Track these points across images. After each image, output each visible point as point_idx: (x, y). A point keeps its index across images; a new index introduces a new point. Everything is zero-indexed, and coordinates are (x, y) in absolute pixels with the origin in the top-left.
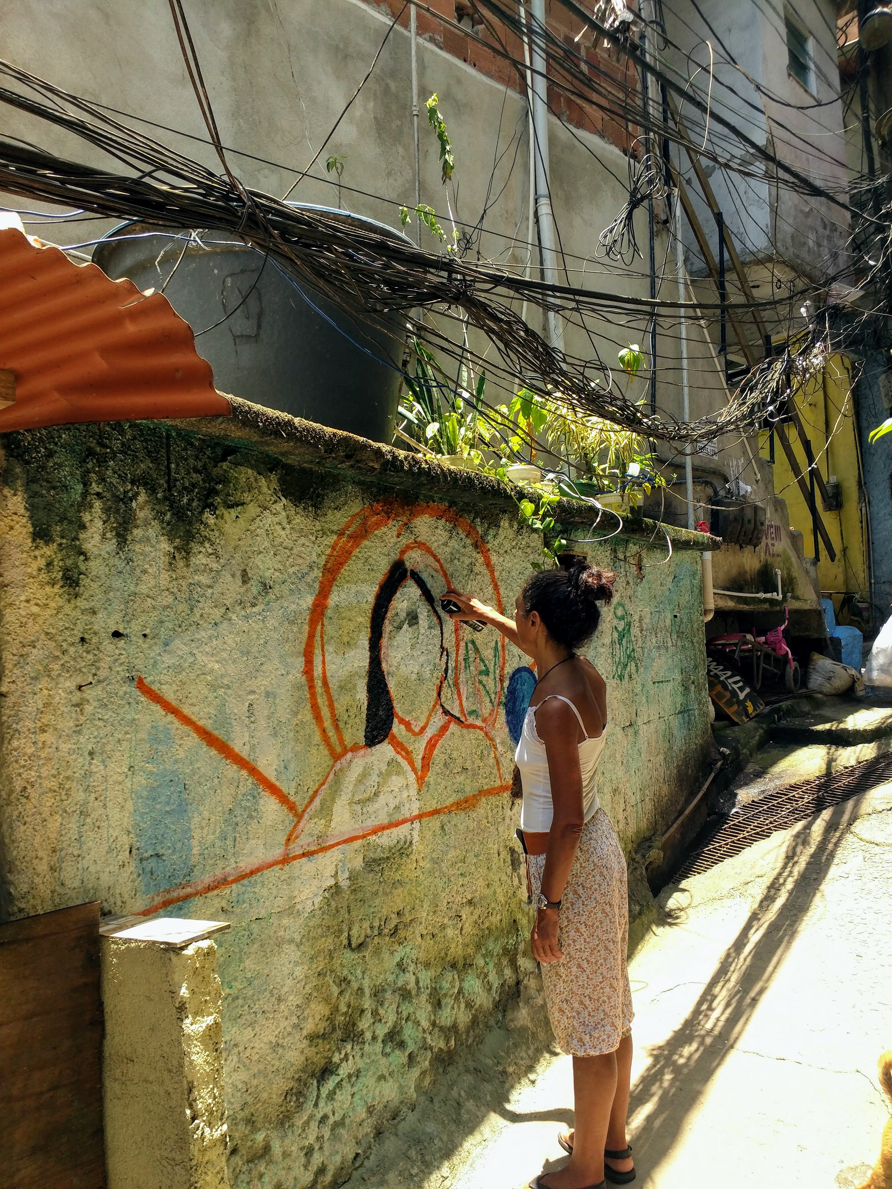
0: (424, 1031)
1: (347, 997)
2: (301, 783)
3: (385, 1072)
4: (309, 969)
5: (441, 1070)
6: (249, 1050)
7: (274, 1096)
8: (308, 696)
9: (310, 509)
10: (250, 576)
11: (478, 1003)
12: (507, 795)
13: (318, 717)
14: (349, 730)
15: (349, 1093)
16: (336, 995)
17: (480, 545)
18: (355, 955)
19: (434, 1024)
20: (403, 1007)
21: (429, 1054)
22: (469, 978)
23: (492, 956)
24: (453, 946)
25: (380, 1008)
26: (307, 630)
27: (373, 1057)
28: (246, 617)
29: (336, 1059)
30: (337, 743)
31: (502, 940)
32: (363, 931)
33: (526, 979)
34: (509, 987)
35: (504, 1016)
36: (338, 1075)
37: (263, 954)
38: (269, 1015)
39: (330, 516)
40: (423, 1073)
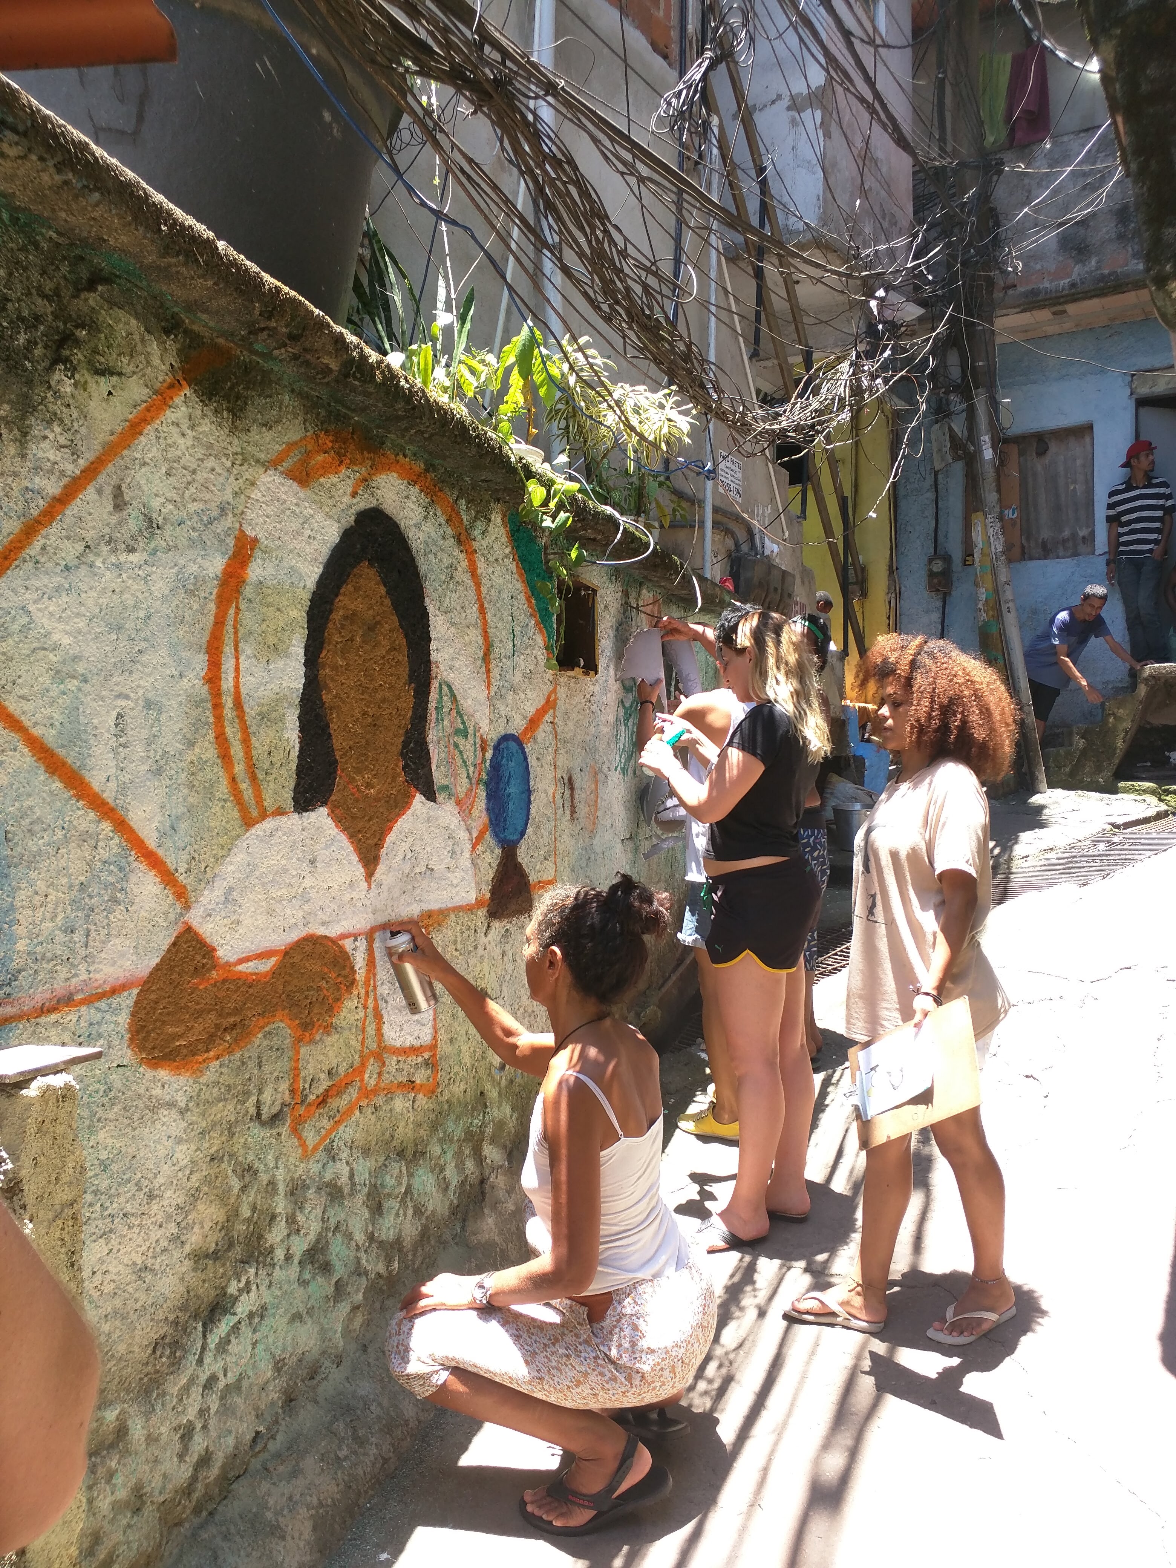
0: (358, 1248)
1: (252, 1194)
2: (197, 856)
3: (302, 1310)
4: (198, 1149)
5: (377, 1305)
6: (99, 1276)
7: (136, 1349)
8: (211, 719)
9: (225, 414)
10: (127, 498)
11: (430, 1208)
12: (482, 913)
13: (225, 756)
14: (271, 785)
15: (249, 1341)
16: (236, 1191)
17: (463, 539)
18: (266, 1132)
19: (371, 1238)
20: (331, 1212)
21: (364, 1281)
22: (420, 1172)
23: (451, 1141)
24: (402, 1124)
25: (298, 1213)
26: (214, 611)
27: (285, 1287)
28: (118, 566)
29: (233, 1288)
30: (253, 802)
31: (465, 1119)
32: (279, 1096)
33: (493, 1176)
34: (470, 1185)
35: (463, 1228)
36: (235, 1314)
37: (126, 1121)
38: (133, 1219)
39: (254, 435)
40: (355, 1308)
